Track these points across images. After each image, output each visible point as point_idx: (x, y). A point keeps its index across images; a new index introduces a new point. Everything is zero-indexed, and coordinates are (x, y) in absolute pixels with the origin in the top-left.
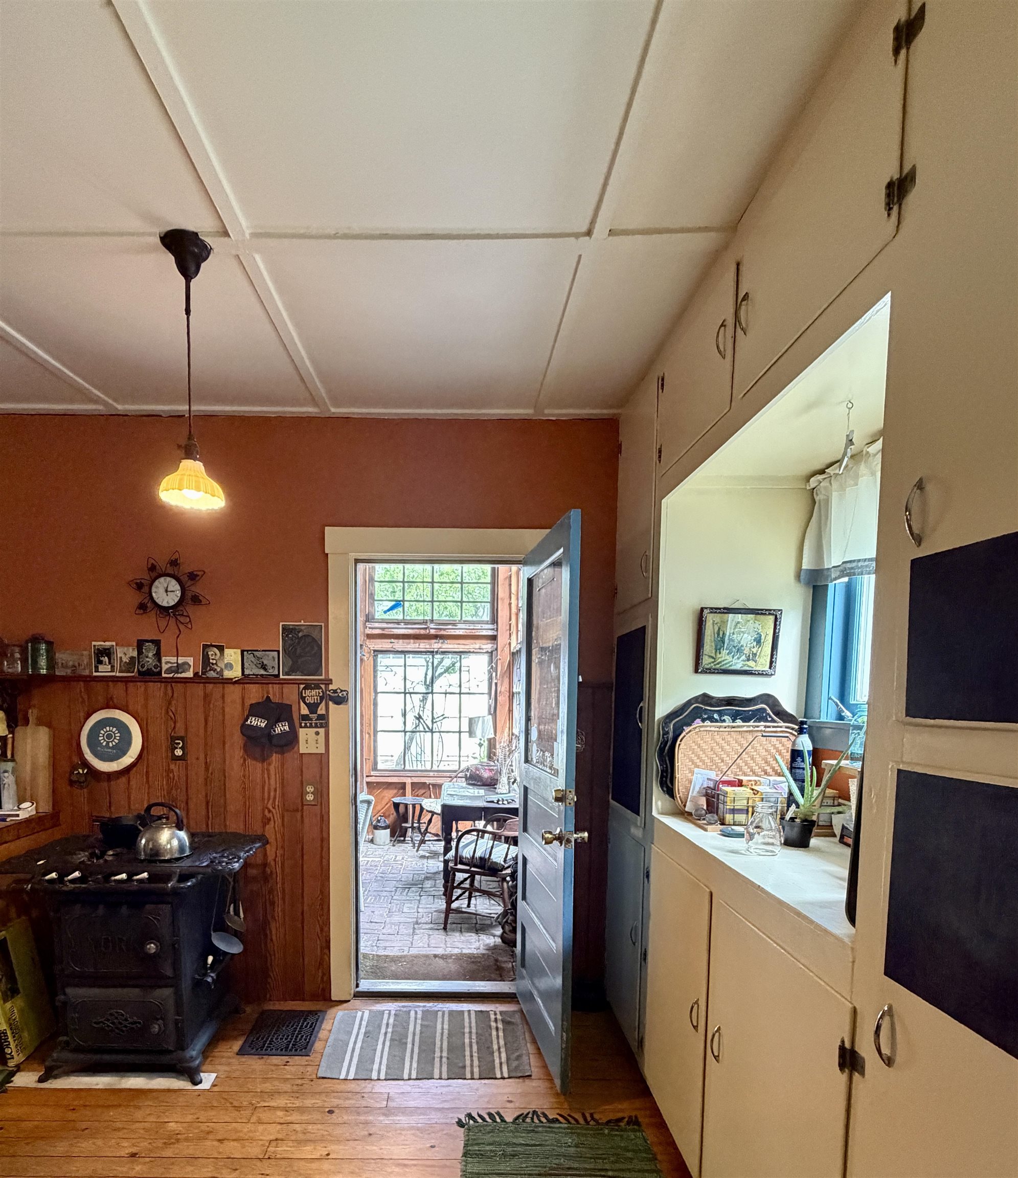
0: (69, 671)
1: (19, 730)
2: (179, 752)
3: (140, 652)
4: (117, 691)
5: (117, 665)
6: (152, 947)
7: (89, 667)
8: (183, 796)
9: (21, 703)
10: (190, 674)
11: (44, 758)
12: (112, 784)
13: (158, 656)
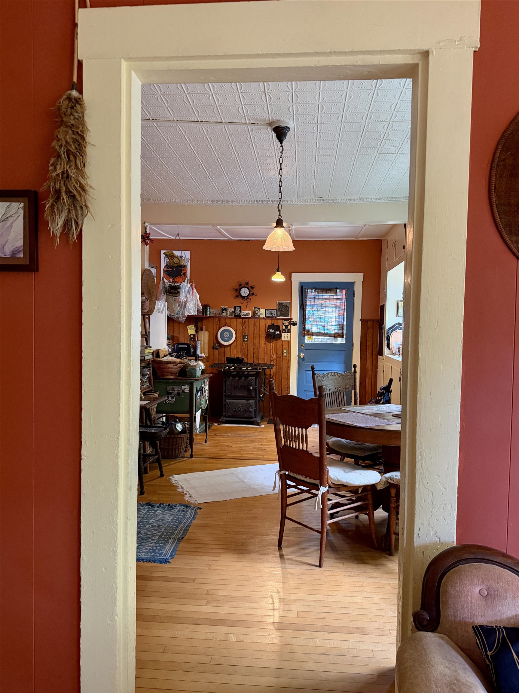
0: (214, 315)
1: (200, 333)
2: (246, 340)
3: (235, 310)
4: (228, 321)
5: (228, 314)
6: (251, 387)
7: (219, 314)
8: (246, 353)
9: (200, 324)
10: (250, 316)
11: (207, 341)
12: (226, 349)
13: (240, 311)
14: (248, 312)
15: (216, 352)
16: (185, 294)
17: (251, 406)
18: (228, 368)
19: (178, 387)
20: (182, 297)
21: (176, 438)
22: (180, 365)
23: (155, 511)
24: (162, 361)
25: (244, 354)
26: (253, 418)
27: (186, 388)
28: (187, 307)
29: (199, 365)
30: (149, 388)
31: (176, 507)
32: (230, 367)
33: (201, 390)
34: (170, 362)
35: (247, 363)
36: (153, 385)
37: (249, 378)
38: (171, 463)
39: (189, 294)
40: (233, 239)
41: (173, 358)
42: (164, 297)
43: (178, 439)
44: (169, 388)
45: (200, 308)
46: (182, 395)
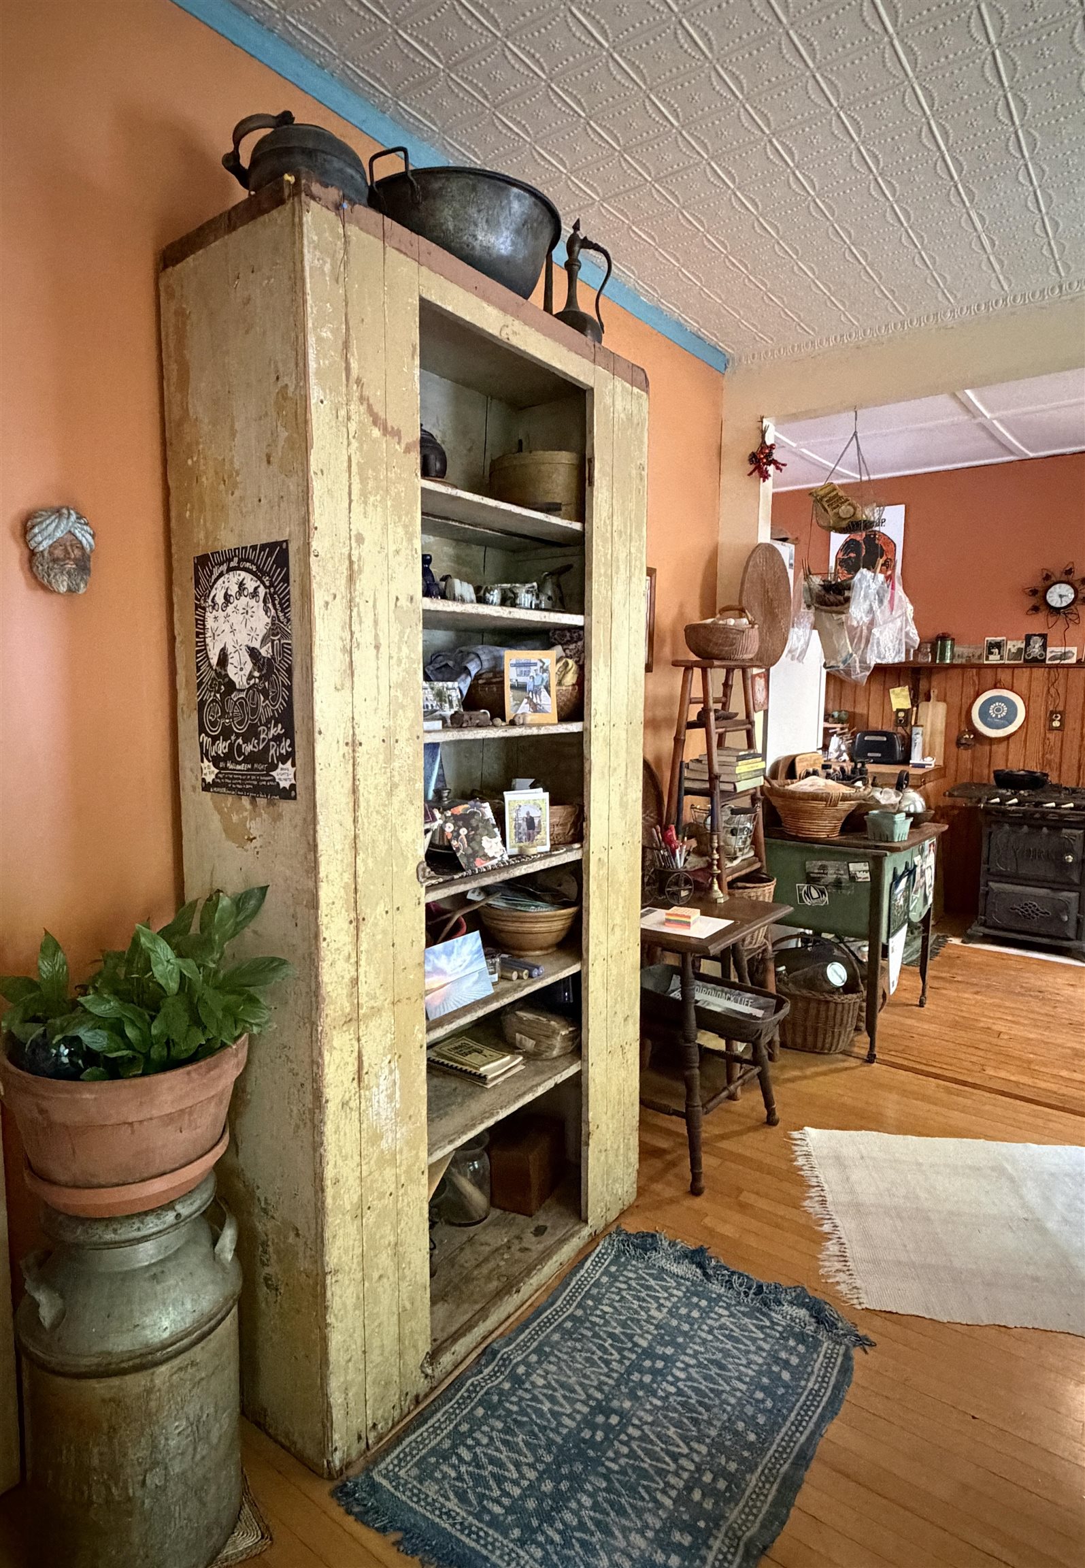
0: (964, 661)
1: (923, 705)
2: (1056, 724)
3: (1028, 644)
4: (1004, 676)
5: (1006, 656)
6: (1070, 859)
7: (980, 657)
8: (1057, 760)
9: (923, 685)
10: (1073, 660)
11: (940, 724)
12: (994, 747)
13: (1044, 647)
14: (1068, 649)
15: (966, 755)
16: (868, 603)
17: (1066, 908)
18: (997, 800)
19: (837, 864)
20: (857, 612)
21: (828, 1002)
22: (845, 806)
23: (710, 1300)
24: (793, 792)
25: (1049, 762)
26: (1069, 939)
27: (861, 870)
28: (873, 640)
29: (909, 799)
30: (750, 865)
31: (780, 1303)
32: (1004, 799)
33: (910, 872)
34: (815, 797)
35: (1058, 788)
36: (764, 858)
37: (1064, 831)
38: (809, 1071)
39: (881, 602)
40: (1032, 455)
41: (830, 782)
42: (808, 616)
43: (832, 1006)
44: (813, 866)
45: (914, 641)
46: (848, 888)
